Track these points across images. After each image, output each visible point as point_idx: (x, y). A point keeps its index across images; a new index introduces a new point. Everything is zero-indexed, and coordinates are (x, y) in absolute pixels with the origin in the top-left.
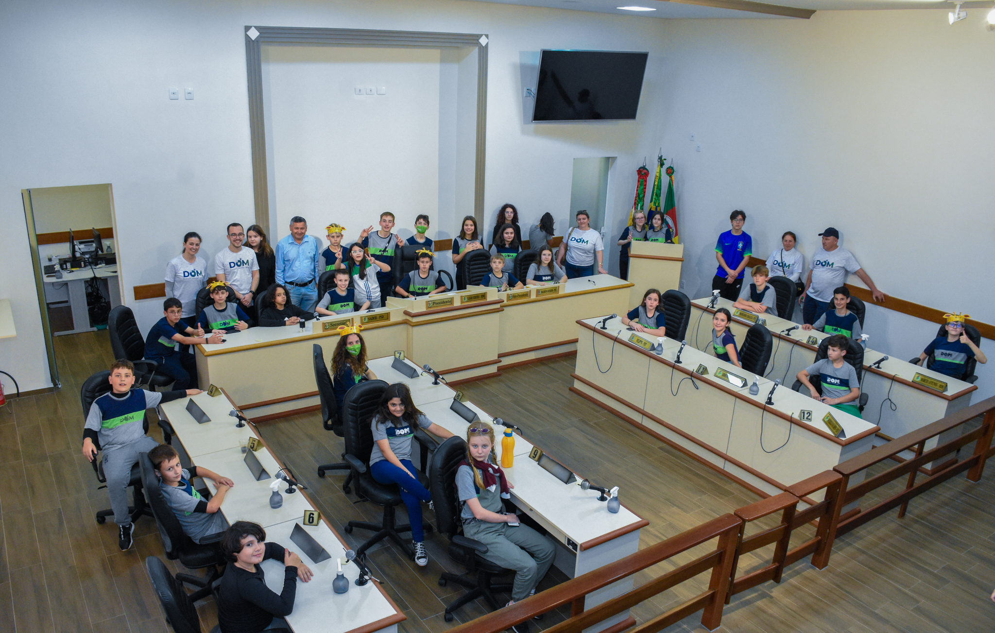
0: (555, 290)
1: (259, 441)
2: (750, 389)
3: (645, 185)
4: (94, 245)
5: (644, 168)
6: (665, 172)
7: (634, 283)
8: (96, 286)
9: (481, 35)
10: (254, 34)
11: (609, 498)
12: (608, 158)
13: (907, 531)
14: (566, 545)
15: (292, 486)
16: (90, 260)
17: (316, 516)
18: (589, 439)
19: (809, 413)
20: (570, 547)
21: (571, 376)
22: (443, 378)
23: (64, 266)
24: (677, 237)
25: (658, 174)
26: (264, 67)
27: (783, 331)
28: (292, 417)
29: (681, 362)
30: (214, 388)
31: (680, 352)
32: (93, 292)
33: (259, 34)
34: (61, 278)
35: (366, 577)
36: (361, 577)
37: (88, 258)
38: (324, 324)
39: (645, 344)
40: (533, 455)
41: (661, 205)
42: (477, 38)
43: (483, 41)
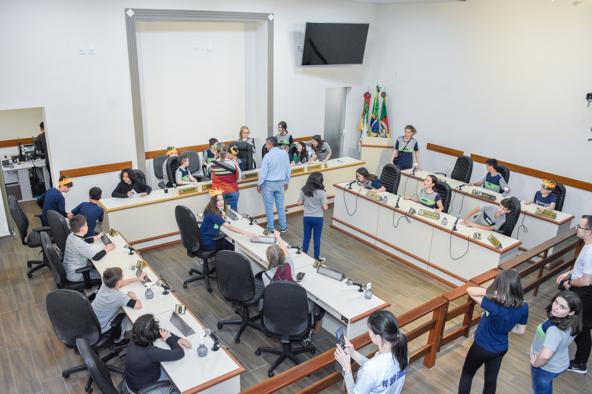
0: (319, 167)
1: (144, 263)
2: (442, 222)
3: (369, 103)
4: (34, 147)
5: (368, 93)
6: (381, 95)
7: (365, 161)
8: (36, 173)
9: (270, 14)
10: (131, 13)
11: (365, 290)
12: (346, 88)
13: (539, 304)
14: (341, 320)
15: (166, 290)
16: (31, 156)
17: (183, 308)
18: (345, 256)
19: (479, 235)
20: (343, 321)
21: (331, 218)
22: (255, 221)
23: (15, 161)
24: (388, 134)
25: (376, 97)
26: (137, 34)
27: (457, 187)
28: (161, 248)
29: (399, 207)
30: (113, 231)
31: (398, 201)
32: (33, 176)
33: (133, 13)
34: (13, 168)
35: (218, 346)
36: (215, 345)
37: (30, 156)
38: (180, 191)
39: (376, 197)
40: (315, 265)
41: (379, 116)
42: (267, 16)
43: (271, 17)
